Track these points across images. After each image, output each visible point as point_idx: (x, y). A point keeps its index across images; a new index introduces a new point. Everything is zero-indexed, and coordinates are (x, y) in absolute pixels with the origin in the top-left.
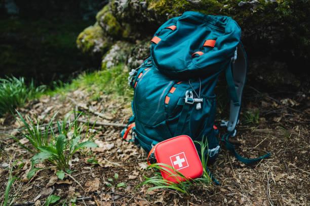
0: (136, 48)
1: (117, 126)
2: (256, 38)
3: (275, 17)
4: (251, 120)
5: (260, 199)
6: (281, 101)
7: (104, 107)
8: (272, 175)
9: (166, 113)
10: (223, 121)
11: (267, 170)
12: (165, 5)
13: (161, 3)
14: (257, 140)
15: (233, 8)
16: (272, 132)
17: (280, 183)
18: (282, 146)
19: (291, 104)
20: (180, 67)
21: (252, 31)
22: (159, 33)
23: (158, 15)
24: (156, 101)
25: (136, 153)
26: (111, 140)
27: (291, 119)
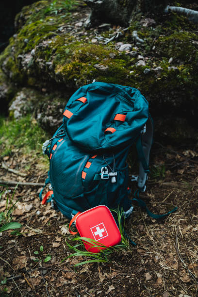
0: (45, 104)
1: (33, 185)
2: (161, 101)
3: (177, 83)
4: (158, 174)
5: (171, 254)
6: (183, 152)
7: (17, 162)
8: (180, 228)
9: (83, 187)
10: (133, 176)
11: (175, 224)
12: (72, 70)
13: (68, 67)
14: (165, 194)
15: (139, 75)
16: (177, 185)
17: (187, 236)
18: (186, 199)
19: (192, 156)
20: (94, 145)
21: (157, 96)
22: (70, 105)
23: (66, 80)
24: (72, 175)
25: (55, 215)
26: (29, 201)
27: (193, 171)
